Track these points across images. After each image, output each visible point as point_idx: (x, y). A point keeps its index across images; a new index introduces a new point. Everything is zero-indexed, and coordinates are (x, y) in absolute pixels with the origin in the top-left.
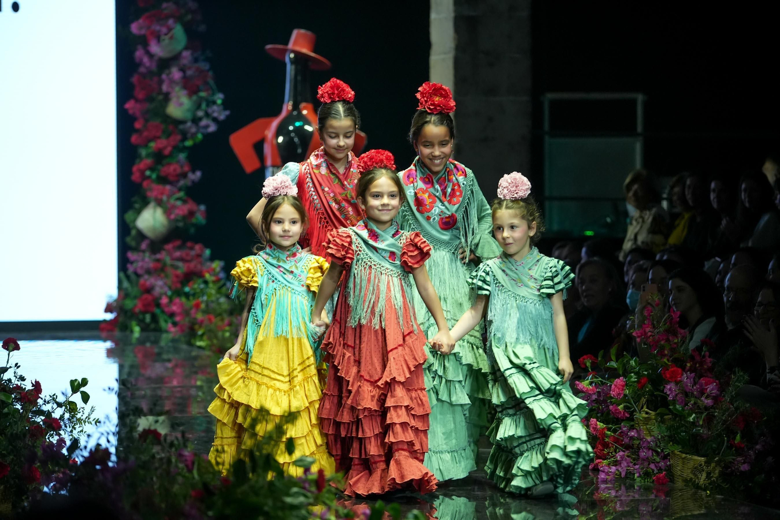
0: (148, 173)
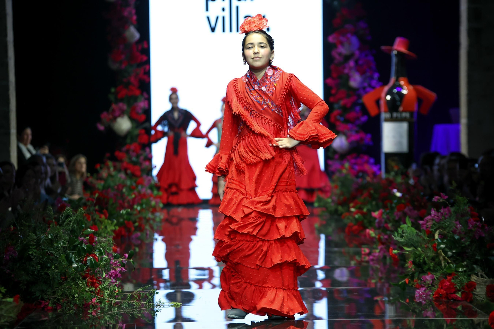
0: (338, 117)
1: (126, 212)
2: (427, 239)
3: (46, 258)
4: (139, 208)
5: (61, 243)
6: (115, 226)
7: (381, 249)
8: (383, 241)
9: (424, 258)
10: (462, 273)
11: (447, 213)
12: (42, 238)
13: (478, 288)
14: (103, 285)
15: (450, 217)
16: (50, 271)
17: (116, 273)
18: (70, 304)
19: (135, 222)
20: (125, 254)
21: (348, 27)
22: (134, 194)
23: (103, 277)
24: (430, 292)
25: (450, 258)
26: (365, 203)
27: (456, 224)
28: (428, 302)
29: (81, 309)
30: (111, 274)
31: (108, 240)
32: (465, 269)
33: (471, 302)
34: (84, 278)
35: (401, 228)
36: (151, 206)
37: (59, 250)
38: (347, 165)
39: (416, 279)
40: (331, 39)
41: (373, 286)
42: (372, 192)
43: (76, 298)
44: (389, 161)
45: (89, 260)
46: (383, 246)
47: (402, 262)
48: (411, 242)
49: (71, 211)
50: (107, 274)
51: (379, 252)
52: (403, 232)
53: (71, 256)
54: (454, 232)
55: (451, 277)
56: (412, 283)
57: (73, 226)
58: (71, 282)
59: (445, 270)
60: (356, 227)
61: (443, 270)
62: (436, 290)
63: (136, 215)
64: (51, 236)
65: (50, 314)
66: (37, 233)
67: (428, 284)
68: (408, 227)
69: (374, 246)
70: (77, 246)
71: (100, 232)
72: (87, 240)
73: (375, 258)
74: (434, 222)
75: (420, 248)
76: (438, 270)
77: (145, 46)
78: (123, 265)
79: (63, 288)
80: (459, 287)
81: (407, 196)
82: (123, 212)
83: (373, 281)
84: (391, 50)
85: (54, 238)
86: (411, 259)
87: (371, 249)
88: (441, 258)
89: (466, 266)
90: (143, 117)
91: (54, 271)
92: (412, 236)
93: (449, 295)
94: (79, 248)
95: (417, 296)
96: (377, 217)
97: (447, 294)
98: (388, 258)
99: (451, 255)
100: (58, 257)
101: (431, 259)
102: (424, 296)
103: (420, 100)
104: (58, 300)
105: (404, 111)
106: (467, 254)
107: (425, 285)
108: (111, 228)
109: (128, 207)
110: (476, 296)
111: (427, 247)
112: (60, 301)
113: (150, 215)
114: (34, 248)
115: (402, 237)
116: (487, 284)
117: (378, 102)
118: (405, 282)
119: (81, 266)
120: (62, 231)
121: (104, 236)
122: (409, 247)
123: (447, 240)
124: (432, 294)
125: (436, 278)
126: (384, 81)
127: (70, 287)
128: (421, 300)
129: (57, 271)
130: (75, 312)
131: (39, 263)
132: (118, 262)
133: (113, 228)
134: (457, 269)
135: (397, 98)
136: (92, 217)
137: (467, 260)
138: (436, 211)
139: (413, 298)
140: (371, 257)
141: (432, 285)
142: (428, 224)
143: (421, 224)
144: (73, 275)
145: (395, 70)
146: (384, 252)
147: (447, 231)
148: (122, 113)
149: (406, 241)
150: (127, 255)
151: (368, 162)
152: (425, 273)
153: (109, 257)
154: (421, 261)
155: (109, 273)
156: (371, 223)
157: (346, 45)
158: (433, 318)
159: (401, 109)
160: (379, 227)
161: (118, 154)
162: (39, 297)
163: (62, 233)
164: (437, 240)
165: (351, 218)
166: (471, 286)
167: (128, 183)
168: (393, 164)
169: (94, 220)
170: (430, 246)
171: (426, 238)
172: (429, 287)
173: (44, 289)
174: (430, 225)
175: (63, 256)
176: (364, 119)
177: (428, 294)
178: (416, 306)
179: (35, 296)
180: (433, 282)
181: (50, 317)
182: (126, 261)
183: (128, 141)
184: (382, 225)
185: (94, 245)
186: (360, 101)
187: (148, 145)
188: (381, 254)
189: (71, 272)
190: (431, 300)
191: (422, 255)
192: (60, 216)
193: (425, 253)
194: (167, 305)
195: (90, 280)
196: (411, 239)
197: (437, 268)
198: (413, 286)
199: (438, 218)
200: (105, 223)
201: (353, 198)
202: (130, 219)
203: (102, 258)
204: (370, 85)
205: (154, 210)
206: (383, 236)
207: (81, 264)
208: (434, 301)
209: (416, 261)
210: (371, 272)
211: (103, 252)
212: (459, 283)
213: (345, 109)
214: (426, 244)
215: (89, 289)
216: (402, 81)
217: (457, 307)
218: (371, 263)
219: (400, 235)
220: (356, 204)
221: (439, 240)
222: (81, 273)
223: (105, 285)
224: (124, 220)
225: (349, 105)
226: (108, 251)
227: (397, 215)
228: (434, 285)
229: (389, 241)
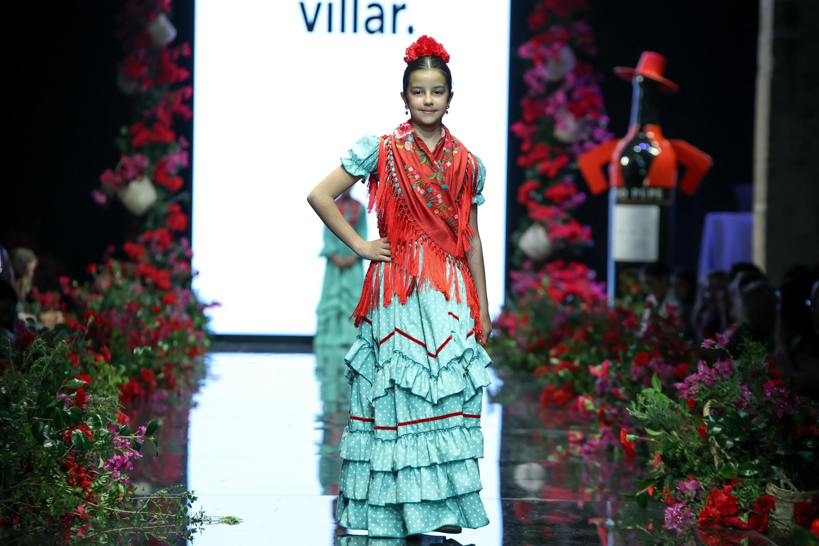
0: (533, 194)
1: (144, 351)
2: (689, 417)
4: (166, 347)
5: (25, 403)
6: (122, 376)
7: (605, 433)
8: (609, 418)
10: (750, 480)
11: (727, 369)
13: (779, 507)
14: (97, 482)
15: (731, 377)
17: (124, 461)
18: (38, 516)
19: (158, 372)
20: (142, 425)
21: (557, 30)
22: (159, 320)
23: (99, 468)
24: (691, 511)
25: (729, 451)
26: (576, 350)
27: (742, 390)
28: (687, 530)
29: (56, 524)
30: (113, 462)
31: (111, 400)
32: (756, 472)
33: (766, 532)
34: (64, 469)
35: (643, 395)
36: (188, 345)
37: (20, 416)
38: (546, 281)
39: (666, 487)
40: (524, 51)
41: (588, 500)
42: (590, 329)
43: (48, 506)
44: (623, 277)
45: (74, 435)
46: (608, 429)
47: (642, 458)
48: (660, 421)
49: (43, 345)
50: (107, 462)
51: (601, 438)
52: (646, 402)
53: (41, 428)
54: (739, 405)
55: (730, 486)
56: (660, 494)
57: (47, 371)
58: (40, 474)
59: (720, 473)
60: (559, 393)
61: (715, 473)
62: (702, 509)
63: (161, 358)
64: (6, 389)
67: (689, 498)
68: (656, 392)
69: (592, 428)
70: (53, 409)
71: (95, 386)
72: (73, 397)
73: (592, 449)
74: (702, 385)
75: (675, 431)
76: (706, 472)
77: (186, 52)
78: (137, 446)
79: (25, 486)
80: (745, 505)
81: (654, 339)
82: (138, 351)
83: (589, 491)
84: (632, 75)
85: (12, 393)
86: (660, 452)
87: (586, 431)
88: (714, 451)
89: (758, 467)
90: (179, 182)
91: (9, 455)
92: (663, 410)
93: (726, 518)
94: (58, 413)
95: (667, 519)
96: (600, 374)
97: (722, 516)
98: (616, 449)
99: (732, 446)
100: (17, 429)
101: (695, 453)
102: (681, 518)
103: (681, 167)
104: (16, 507)
105: (653, 186)
106: (761, 446)
107: (683, 499)
108: (115, 380)
109: (148, 344)
110: (775, 523)
111: (689, 431)
112: (17, 510)
113: (186, 362)
115: (643, 410)
116: (795, 500)
117: (605, 168)
118: (647, 492)
119: (59, 446)
120: (26, 381)
121: (101, 394)
122: (656, 430)
123: (726, 419)
124: (695, 515)
125: (702, 487)
126: (618, 129)
127: (39, 484)
128: (674, 526)
129: (15, 454)
130: (45, 528)
132: (128, 441)
133: (120, 381)
134: (741, 472)
135: (641, 162)
136: (81, 359)
137: (761, 457)
138: (707, 366)
139: (660, 522)
140: (586, 447)
141: (695, 499)
142: (691, 389)
143: (678, 388)
144: (45, 462)
145: (639, 111)
146: (611, 438)
147: (726, 402)
148: (140, 173)
149: (652, 417)
150: (144, 429)
151: (583, 277)
152: (685, 477)
153: (110, 430)
154: (677, 455)
155: (110, 460)
156: (587, 387)
157: (552, 63)
159: (647, 182)
160: (602, 394)
161: (129, 247)
163: (26, 385)
164: (707, 417)
165: (551, 375)
166: (767, 503)
167: (148, 300)
168: (629, 281)
169: (84, 364)
170: (694, 428)
171: (687, 415)
172: (690, 502)
174: (695, 391)
175: (28, 428)
176: (579, 198)
177: (688, 516)
178: (666, 537)
180: (697, 494)
182: (142, 439)
183: (149, 224)
184: (607, 390)
185: (84, 408)
186: (574, 166)
187: (186, 232)
188: (603, 442)
189: (40, 456)
190: (693, 527)
191: (680, 445)
192: (24, 354)
193: (684, 440)
194: (214, 521)
195: (74, 473)
196: (661, 414)
197: (706, 469)
198: (662, 500)
199: (710, 379)
200: (104, 371)
201: (555, 340)
202: (150, 366)
203: (99, 432)
204: (592, 138)
205: (194, 352)
206: (609, 410)
207: (60, 443)
208: (698, 528)
209: (668, 454)
210: (584, 476)
211: (101, 422)
212: (744, 498)
213: (545, 180)
214: (688, 425)
215: (72, 490)
216: (651, 131)
217: (740, 541)
218: (586, 457)
219: (641, 407)
220: (561, 350)
221: (711, 418)
222: (59, 458)
223: (102, 481)
224: (139, 366)
225: (552, 173)
226: (110, 420)
227: (635, 372)
228: (699, 499)
229: (620, 418)
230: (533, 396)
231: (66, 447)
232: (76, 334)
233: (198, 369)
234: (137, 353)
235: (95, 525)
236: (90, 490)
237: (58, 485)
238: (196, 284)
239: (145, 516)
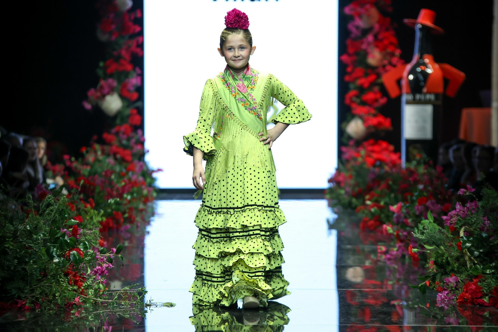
0: (354, 99)
1: (115, 201)
2: (451, 237)
3: (24, 251)
4: (129, 197)
5: (41, 235)
6: (102, 216)
7: (400, 247)
8: (402, 238)
9: (447, 258)
10: (490, 276)
11: (474, 207)
12: (20, 229)
14: (87, 283)
15: (477, 212)
16: (28, 266)
17: (103, 270)
18: (51, 305)
19: (124, 213)
20: (113, 248)
22: (124, 181)
23: (87, 274)
24: (453, 296)
25: (476, 258)
26: (382, 196)
27: (484, 220)
28: (451, 307)
29: (62, 309)
30: (96, 270)
31: (94, 233)
32: (493, 271)
34: (66, 275)
35: (422, 224)
36: (142, 196)
37: (38, 243)
38: (363, 152)
39: (437, 281)
40: (347, 10)
41: (390, 289)
42: (390, 183)
43: (57, 298)
44: (411, 149)
45: (72, 254)
46: (401, 244)
47: (423, 262)
48: (433, 240)
49: (52, 199)
50: (92, 271)
51: (397, 250)
52: (424, 228)
53: (52, 250)
54: (482, 229)
55: (477, 280)
56: (433, 285)
57: (54, 215)
58: (51, 278)
59: (470, 271)
60: (372, 222)
61: (467, 271)
62: (460, 294)
63: (125, 205)
64: (30, 227)
65: (27, 313)
66: (14, 223)
67: (452, 287)
68: (430, 222)
69: (392, 244)
70: (58, 238)
71: (85, 223)
72: (70, 232)
73: (392, 257)
74: (459, 218)
75: (442, 246)
76: (462, 271)
77: (138, 15)
78: (110, 261)
79: (43, 286)
80: (487, 291)
81: (430, 188)
82: (111, 201)
83: (390, 283)
84: (415, 24)
85: (34, 229)
86: (433, 259)
87: (389, 246)
88: (467, 258)
89: (495, 268)
90: (136, 96)
91: (32, 267)
92: (434, 233)
93: (475, 300)
94: (61, 240)
95: (438, 300)
96: (396, 211)
97: (473, 299)
98: (407, 257)
99: (478, 254)
100: (37, 251)
101: (455, 259)
102: (447, 300)
103: (446, 81)
104: (37, 299)
105: (429, 92)
106: (496, 255)
107: (448, 288)
108: (97, 219)
109: (117, 197)
111: (451, 246)
112: (38, 301)
113: (141, 206)
114: (11, 241)
115: (423, 233)
117: (398, 82)
118: (426, 284)
119: (63, 261)
120: (42, 221)
121: (89, 228)
122: (430, 245)
123: (474, 238)
124: (455, 298)
125: (460, 281)
126: (406, 58)
127: (51, 285)
128: (443, 305)
129: (36, 266)
130: (55, 312)
131: (16, 258)
132: (105, 258)
133: (100, 219)
134: (484, 271)
135: (421, 77)
136: (76, 206)
137: (496, 262)
138: (461, 206)
139: (434, 302)
140: (388, 256)
141: (455, 288)
142: (452, 220)
143: (444, 219)
144: (54, 271)
145: (419, 46)
146: (403, 250)
147: (474, 228)
148: (112, 90)
149: (428, 238)
150: (115, 250)
151: (386, 149)
152: (449, 274)
153: (94, 251)
154: (444, 261)
155: (94, 269)
156: (389, 218)
157: (365, 18)
158: (456, 325)
159: (425, 90)
160: (398, 223)
161: (106, 136)
162: (15, 295)
163: (42, 224)
164: (462, 237)
165: (366, 211)
167: (118, 169)
168: (415, 152)
169: (78, 210)
170: (454, 244)
171: (450, 236)
173: (21, 287)
174: (454, 221)
175: (43, 250)
176: (383, 101)
177: (451, 298)
178: (438, 312)
179: (10, 295)
180: (457, 285)
181: (28, 317)
182: (113, 255)
183: (118, 121)
184: (401, 220)
185: (78, 238)
186: (380, 81)
187: (140, 126)
188: (399, 253)
189: (51, 268)
190: (454, 305)
191: (445, 255)
192: (41, 205)
193: (448, 252)
194: (159, 305)
195: (72, 278)
196: (433, 236)
197: (462, 269)
198: (435, 289)
199: (464, 213)
200: (90, 214)
201: (369, 189)
202: (119, 210)
203: (87, 252)
204: (391, 64)
205: (146, 200)
206: (402, 232)
207: (63, 259)
208: (458, 306)
209: (438, 261)
210: (387, 273)
211: (88, 246)
212: (486, 287)
213: (362, 90)
214: (450, 242)
215: (72, 288)
216: (426, 58)
217: (484, 313)
218: (388, 262)
219: (421, 232)
220: (372, 196)
221: (464, 238)
222: (63, 269)
223: (89, 282)
224: (113, 210)
225: (366, 85)
226: (94, 245)
227: (418, 209)
228: (458, 288)
229: (409, 238)
230: (355, 224)
231: (67, 262)
232: (73, 191)
233: (149, 210)
234: (110, 202)
235: (86, 309)
236: (82, 288)
237: (63, 285)
238: (147, 158)
239: (117, 303)
